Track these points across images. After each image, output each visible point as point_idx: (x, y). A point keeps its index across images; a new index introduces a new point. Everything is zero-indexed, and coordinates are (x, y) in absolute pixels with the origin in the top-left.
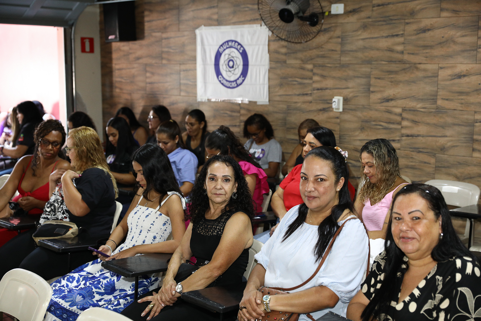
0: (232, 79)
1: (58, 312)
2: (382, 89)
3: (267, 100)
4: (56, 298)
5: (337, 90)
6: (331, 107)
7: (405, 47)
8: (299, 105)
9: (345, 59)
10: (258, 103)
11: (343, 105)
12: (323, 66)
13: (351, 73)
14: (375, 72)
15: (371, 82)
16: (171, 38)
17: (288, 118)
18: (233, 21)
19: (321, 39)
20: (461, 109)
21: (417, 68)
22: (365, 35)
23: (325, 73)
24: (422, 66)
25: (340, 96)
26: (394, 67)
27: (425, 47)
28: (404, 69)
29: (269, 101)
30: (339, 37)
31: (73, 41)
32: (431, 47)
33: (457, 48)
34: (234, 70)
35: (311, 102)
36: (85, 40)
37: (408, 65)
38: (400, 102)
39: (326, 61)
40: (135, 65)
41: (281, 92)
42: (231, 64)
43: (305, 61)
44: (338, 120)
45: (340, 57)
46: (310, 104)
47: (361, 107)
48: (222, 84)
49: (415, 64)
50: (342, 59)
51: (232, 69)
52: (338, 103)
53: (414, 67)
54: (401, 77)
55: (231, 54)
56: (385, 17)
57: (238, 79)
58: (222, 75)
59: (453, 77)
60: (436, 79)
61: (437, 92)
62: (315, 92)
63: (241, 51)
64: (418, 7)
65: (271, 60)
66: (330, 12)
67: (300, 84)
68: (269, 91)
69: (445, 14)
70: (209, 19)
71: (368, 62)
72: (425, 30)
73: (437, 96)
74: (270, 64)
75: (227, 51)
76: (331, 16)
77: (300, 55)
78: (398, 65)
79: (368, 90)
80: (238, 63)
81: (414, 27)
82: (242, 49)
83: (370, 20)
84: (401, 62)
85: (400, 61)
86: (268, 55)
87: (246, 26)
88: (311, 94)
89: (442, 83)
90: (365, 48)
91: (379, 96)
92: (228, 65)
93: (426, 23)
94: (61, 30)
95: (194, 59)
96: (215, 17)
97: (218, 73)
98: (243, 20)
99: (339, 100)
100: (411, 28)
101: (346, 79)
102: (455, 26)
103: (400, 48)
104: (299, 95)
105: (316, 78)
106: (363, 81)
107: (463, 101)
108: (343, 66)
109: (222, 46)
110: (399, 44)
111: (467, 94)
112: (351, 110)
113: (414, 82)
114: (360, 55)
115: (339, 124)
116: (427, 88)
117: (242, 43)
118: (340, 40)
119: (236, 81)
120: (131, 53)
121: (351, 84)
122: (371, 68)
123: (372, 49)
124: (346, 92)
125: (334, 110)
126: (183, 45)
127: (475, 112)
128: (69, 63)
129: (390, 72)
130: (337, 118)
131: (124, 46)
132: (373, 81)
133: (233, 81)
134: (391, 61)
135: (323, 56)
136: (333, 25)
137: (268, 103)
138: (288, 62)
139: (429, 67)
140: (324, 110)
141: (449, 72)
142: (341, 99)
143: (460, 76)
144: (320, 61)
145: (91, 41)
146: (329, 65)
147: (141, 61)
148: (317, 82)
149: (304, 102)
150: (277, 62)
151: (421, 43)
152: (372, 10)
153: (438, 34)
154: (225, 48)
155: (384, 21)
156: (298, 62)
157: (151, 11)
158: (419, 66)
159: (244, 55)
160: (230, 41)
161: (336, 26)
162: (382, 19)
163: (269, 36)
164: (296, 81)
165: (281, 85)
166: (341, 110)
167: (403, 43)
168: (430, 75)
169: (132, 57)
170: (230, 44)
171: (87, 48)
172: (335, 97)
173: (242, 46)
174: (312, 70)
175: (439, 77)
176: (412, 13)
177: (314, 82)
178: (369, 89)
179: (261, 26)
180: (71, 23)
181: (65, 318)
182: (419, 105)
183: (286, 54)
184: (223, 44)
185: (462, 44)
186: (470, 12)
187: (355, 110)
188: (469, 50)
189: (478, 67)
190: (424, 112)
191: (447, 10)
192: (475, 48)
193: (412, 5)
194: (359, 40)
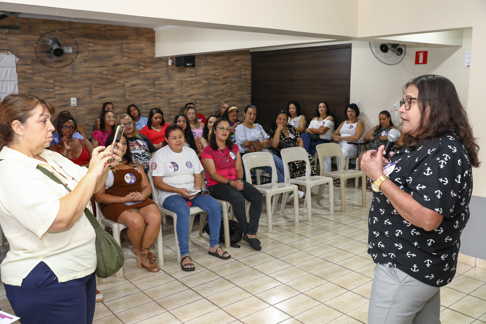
2: (98, 93)
5: (73, 94)
6: (70, 104)
7: (108, 72)
9: (75, 77)
11: (77, 102)
12: (61, 81)
13: (80, 85)
14: (94, 84)
20: (136, 99)
22: (86, 65)
23: (63, 85)
24: (118, 81)
25: (74, 97)
26: (104, 81)
28: (109, 83)
32: (121, 73)
33: (132, 73)
35: (55, 102)
37: (110, 81)
39: (63, 78)
43: (47, 78)
44: (74, 111)
45: (72, 76)
46: (54, 103)
47: (87, 102)
49: (114, 80)
50: (73, 77)
52: (73, 101)
53: (114, 81)
54: (108, 86)
56: (97, 57)
59: (132, 86)
60: (124, 87)
61: (125, 93)
62: (57, 96)
64: (113, 54)
65: (19, 77)
67: (46, 92)
69: (125, 58)
71: (90, 79)
72: (117, 65)
73: (125, 94)
74: (19, 80)
77: (43, 74)
78: (106, 81)
79: (91, 94)
81: (112, 63)
83: (88, 58)
84: (107, 79)
85: (106, 79)
86: (16, 74)
88: (54, 97)
89: (127, 89)
90: (86, 72)
91: (97, 96)
93: (117, 61)
100: (110, 63)
101: (77, 88)
102: (130, 64)
103: (106, 72)
105: (56, 88)
106: (88, 89)
107: (136, 96)
108: (74, 81)
110: (105, 70)
111: (138, 93)
112: (82, 104)
113: (114, 89)
114: (84, 75)
115: (75, 113)
116: (120, 91)
118: (71, 67)
121: (80, 91)
122: (91, 82)
124: (78, 95)
125: (72, 105)
127: (142, 100)
129: (102, 84)
130: (74, 109)
132: (93, 89)
134: (102, 79)
135: (60, 76)
136: (65, 58)
138: (34, 79)
139: (121, 81)
140: (64, 106)
141: (129, 84)
142: (75, 99)
143: (134, 85)
144: (58, 78)
146: (65, 81)
148: (57, 90)
150: (25, 78)
151: (116, 70)
152: (89, 53)
153: (123, 67)
155: (96, 59)
156: (42, 79)
158: (116, 81)
163: (16, 62)
164: (42, 90)
166: (76, 105)
168: (121, 85)
172: (71, 98)
174: (53, 84)
175: (126, 86)
177: (55, 90)
178: (91, 93)
179: (8, 54)
183: (32, 74)
185: (134, 72)
186: (136, 58)
187: (84, 104)
188: (137, 75)
189: (141, 81)
190: (120, 102)
191: (126, 56)
192: (138, 73)
193: (110, 52)
194: (83, 67)
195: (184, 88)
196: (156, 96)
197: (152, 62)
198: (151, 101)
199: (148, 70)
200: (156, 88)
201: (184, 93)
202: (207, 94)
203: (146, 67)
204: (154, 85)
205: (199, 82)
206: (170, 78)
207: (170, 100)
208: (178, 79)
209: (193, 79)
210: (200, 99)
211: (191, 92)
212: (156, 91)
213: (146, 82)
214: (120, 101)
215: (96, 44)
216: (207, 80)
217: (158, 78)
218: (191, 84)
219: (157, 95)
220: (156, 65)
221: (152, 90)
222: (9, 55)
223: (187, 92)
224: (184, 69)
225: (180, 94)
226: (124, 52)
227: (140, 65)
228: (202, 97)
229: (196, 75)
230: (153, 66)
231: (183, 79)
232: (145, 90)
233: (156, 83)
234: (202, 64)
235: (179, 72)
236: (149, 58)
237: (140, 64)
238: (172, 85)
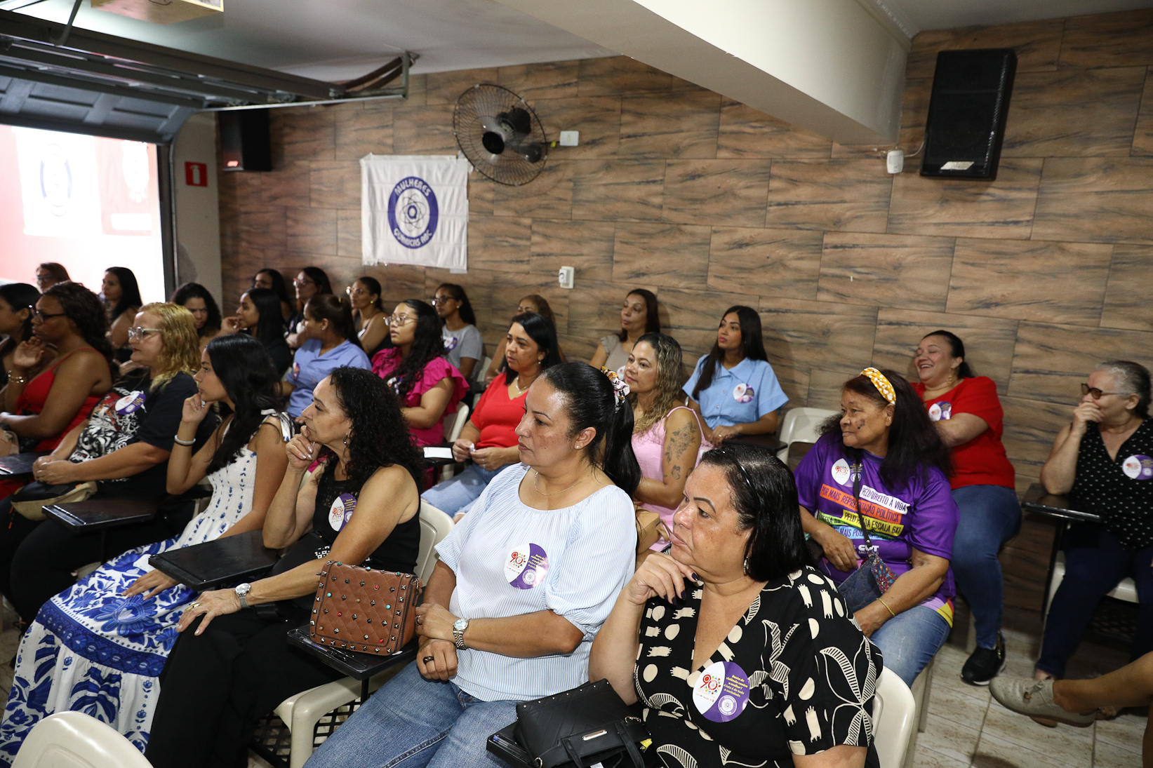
0: (414, 234)
1: (78, 642)
2: (630, 259)
3: (465, 268)
4: (78, 612)
5: (565, 257)
6: (557, 281)
7: (664, 199)
8: (510, 276)
9: (579, 213)
10: (452, 272)
11: (575, 279)
12: (546, 222)
13: (586, 233)
14: (621, 234)
15: (616, 248)
16: (323, 169)
17: (495, 295)
18: (416, 149)
19: (545, 182)
20: (741, 291)
21: (681, 231)
22: (609, 179)
23: (549, 232)
24: (689, 228)
25: (570, 266)
26: (649, 227)
27: (694, 200)
28: (663, 231)
29: (468, 268)
30: (570, 180)
31: (172, 166)
32: (702, 201)
33: (739, 204)
34: (417, 221)
35: (528, 273)
36: (192, 167)
37: (668, 226)
38: (656, 279)
39: (551, 214)
40: (271, 208)
41: (485, 257)
42: (412, 212)
43: (520, 213)
44: (567, 301)
45: (572, 209)
46: (527, 276)
47: (599, 282)
48: (400, 241)
49: (678, 224)
50: (574, 212)
51: (414, 220)
52: (566, 276)
53: (677, 228)
54: (656, 242)
55: (413, 198)
56: (638, 154)
57: (422, 235)
58: (399, 228)
59: (732, 246)
60: (707, 247)
61: (708, 266)
62: (535, 258)
63: (427, 194)
64: (686, 142)
65: (470, 210)
66: (558, 142)
67: (513, 245)
68: (468, 254)
69: (723, 154)
70: (380, 143)
71: (612, 218)
72: (694, 176)
73: (707, 271)
74: (470, 215)
75: (406, 193)
76: (559, 147)
77: (513, 204)
78: (654, 225)
79: (610, 260)
80: (423, 211)
81: (679, 170)
82: (428, 190)
83: (616, 157)
84: (659, 220)
85: (656, 220)
86: (466, 202)
87: (434, 157)
88: (528, 261)
89: (715, 253)
90: (608, 198)
91: (626, 268)
92: (408, 213)
93: (696, 165)
94: (153, 147)
95: (358, 202)
96: (390, 141)
97: (393, 225)
98: (429, 148)
99: (568, 272)
100: (675, 172)
101: (579, 242)
102: (736, 173)
103: (657, 200)
104: (511, 262)
105: (536, 238)
106: (603, 245)
107: (743, 281)
108: (575, 223)
109: (399, 184)
110: (656, 194)
111: (750, 270)
112: (586, 286)
113: (676, 250)
114: (600, 208)
115: (568, 306)
116: (694, 260)
117: (428, 183)
118: (571, 184)
119: (419, 237)
120: (264, 190)
121: (585, 249)
122: (616, 228)
123: (617, 199)
124: (579, 261)
125: (561, 286)
126: (342, 181)
127: (761, 297)
128: (166, 200)
129: (643, 235)
130: (566, 297)
131: (252, 178)
132: (617, 246)
133: (416, 238)
134: (644, 219)
135: (547, 207)
136: (563, 162)
137: (466, 272)
138: (495, 214)
139: (699, 229)
140: (546, 285)
141: (726, 238)
142: (572, 270)
143: (741, 245)
144: (542, 214)
145: (203, 168)
146: (556, 221)
147: (278, 202)
148: (537, 244)
149: (518, 273)
150: (480, 212)
151: (688, 194)
152: (620, 143)
153: (712, 182)
154: (404, 188)
155: (636, 160)
156: (511, 214)
157: (293, 128)
158: (683, 227)
159: (432, 200)
160: (411, 178)
161: (566, 164)
162: (633, 157)
163: (469, 172)
164: (507, 242)
165: (485, 247)
166: (571, 286)
167: (663, 194)
168: (699, 241)
169: (265, 195)
170: (411, 182)
171: (196, 179)
172: (563, 267)
173: (429, 187)
174: (530, 227)
175: (712, 245)
176: (677, 151)
177: (532, 244)
178: (612, 257)
179: (458, 157)
180: (167, 138)
181: (91, 653)
182: (683, 284)
183: (493, 202)
184: (401, 182)
185: (748, 198)
186: (759, 152)
187: (591, 287)
188: (756, 208)
189: (766, 233)
190: (689, 294)
191: (727, 148)
192: (764, 205)
193: (676, 138)
194: (600, 185)
195: (957, 268)
196: (819, 289)
197: (820, 164)
198: (794, 304)
199: (804, 192)
200: (825, 258)
201: (954, 288)
202: (1098, 307)
203: (794, 182)
204: (818, 247)
205: (1058, 246)
206: (892, 226)
207: (879, 308)
208: (932, 231)
209: (1023, 231)
210: (1046, 327)
211: (996, 290)
212: (824, 270)
213: (785, 234)
214: (686, 291)
215: (640, 115)
216: (1106, 241)
217: (837, 224)
218: (1000, 254)
219: (823, 283)
220: (837, 176)
221: (806, 265)
222: (459, 159)
223: (975, 288)
224: (972, 191)
225: (933, 289)
226: (724, 133)
227: (771, 177)
228: (1059, 318)
229: (1037, 217)
230: (826, 178)
231: (959, 231)
232: (781, 264)
233: (828, 239)
234: (1093, 162)
235: (944, 201)
236: (812, 150)
237: (774, 170)
238: (898, 253)
